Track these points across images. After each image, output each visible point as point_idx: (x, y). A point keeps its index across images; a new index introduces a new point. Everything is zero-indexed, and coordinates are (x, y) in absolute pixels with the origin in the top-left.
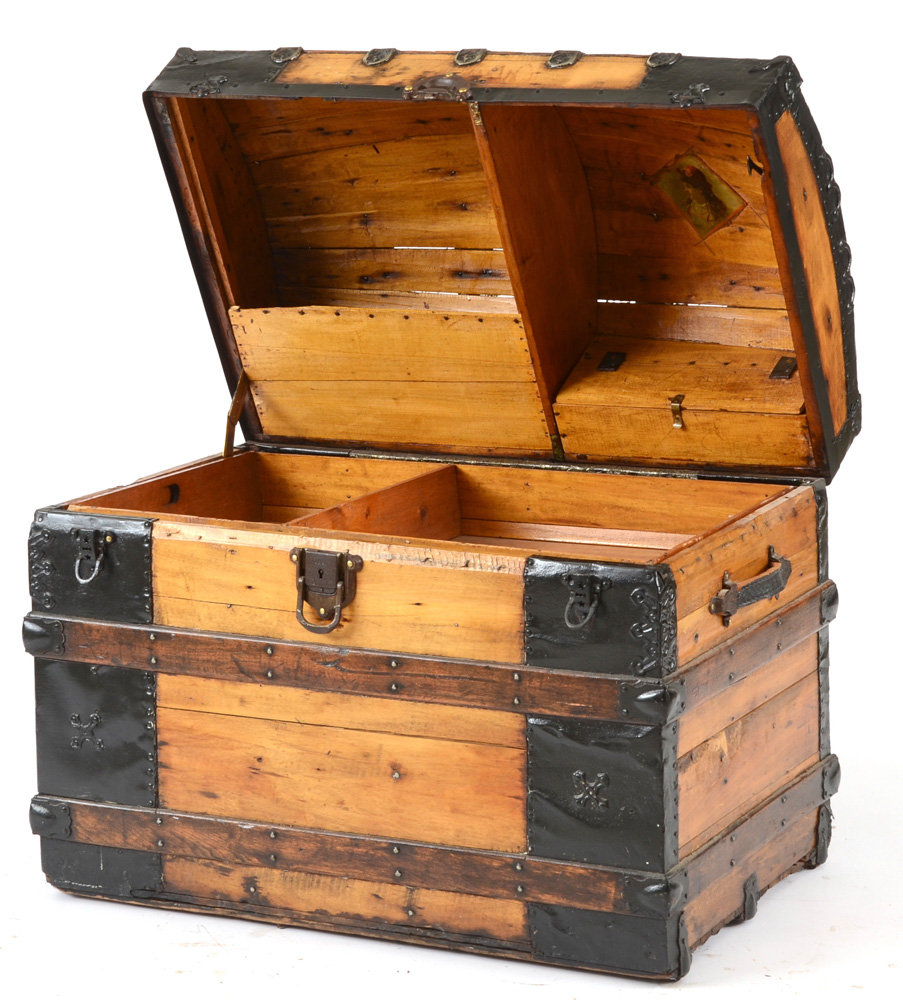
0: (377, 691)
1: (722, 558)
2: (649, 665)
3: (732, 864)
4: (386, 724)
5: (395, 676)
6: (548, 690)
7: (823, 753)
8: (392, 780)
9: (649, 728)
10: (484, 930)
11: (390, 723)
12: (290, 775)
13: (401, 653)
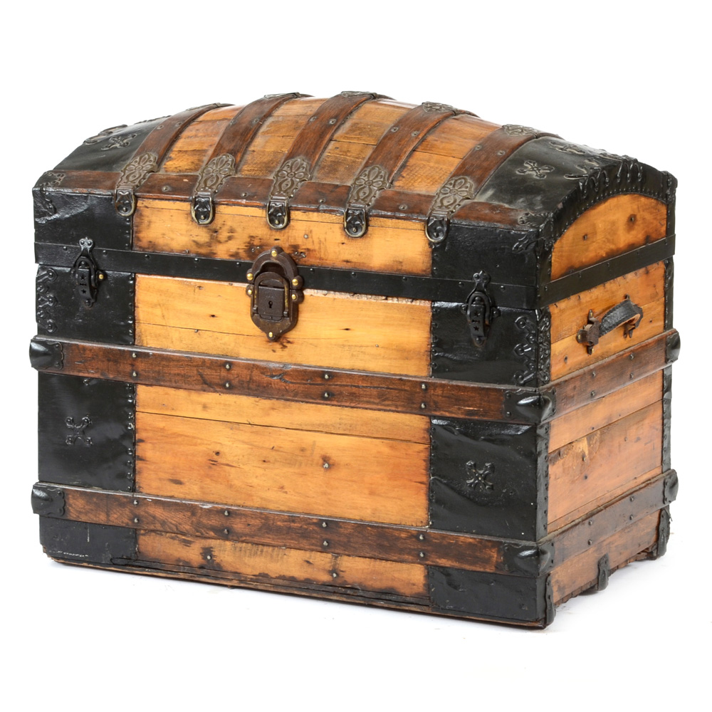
0: (313, 399)
1: (588, 299)
2: (528, 377)
3: (589, 543)
4: (319, 425)
5: (327, 386)
6: (448, 397)
7: (665, 468)
8: (322, 469)
9: (526, 428)
10: (392, 588)
11: (322, 424)
12: (241, 466)
13: (332, 368)
